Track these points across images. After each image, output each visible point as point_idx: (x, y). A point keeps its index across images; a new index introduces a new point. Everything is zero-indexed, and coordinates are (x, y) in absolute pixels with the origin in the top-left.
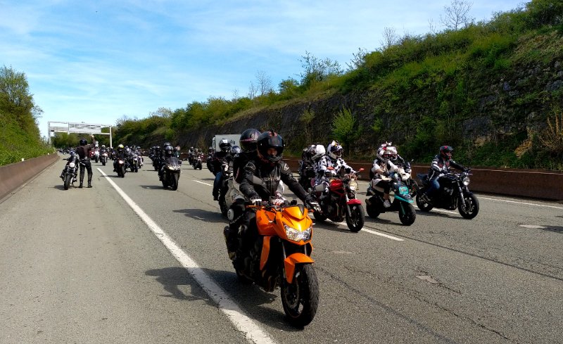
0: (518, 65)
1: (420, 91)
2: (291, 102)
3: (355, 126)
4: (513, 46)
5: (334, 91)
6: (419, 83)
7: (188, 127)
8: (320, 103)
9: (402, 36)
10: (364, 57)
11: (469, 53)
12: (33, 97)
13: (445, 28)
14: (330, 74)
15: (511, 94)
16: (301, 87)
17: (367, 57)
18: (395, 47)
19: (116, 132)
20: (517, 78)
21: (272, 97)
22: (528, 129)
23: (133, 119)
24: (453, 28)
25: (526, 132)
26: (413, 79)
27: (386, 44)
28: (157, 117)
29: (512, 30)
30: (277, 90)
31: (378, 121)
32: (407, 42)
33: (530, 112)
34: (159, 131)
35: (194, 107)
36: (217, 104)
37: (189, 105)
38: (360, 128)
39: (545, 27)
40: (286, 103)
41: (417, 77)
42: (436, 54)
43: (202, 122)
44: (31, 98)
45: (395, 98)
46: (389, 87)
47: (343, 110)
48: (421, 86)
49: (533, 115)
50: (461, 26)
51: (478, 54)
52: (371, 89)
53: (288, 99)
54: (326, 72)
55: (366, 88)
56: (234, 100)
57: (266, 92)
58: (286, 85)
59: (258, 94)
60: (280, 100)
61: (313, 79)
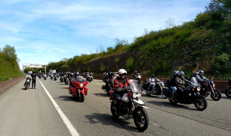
0: (192, 41)
1: (157, 51)
2: (111, 55)
3: (134, 63)
4: (190, 34)
5: (126, 51)
6: (157, 48)
7: (74, 65)
8: (121, 55)
9: (150, 31)
10: (137, 39)
11: (174, 37)
12: (17, 55)
13: (166, 28)
14: (125, 45)
15: (190, 51)
16: (114, 50)
17: (138, 39)
18: (148, 35)
19: (48, 67)
20: (192, 45)
21: (104, 53)
22: (197, 63)
23: (54, 62)
24: (169, 28)
25: (196, 65)
26: (154, 46)
27: (144, 34)
28: (62, 61)
29: (190, 28)
30: (106, 51)
31: (142, 61)
32: (152, 33)
33: (197, 58)
34: (64, 66)
35: (76, 57)
36: (84, 56)
37: (74, 57)
38: (136, 64)
39: (201, 27)
40: (109, 55)
41: (156, 46)
42: (163, 37)
43: (79, 63)
44: (16, 55)
45: (148, 53)
46: (146, 49)
47: (130, 57)
48: (157, 49)
49: (198, 58)
50: (171, 27)
51: (178, 37)
52: (139, 50)
53: (110, 54)
54: (124, 44)
55: (138, 50)
56: (91, 55)
57: (102, 52)
58: (109, 49)
59: (99, 52)
60: (107, 54)
61: (119, 47)
